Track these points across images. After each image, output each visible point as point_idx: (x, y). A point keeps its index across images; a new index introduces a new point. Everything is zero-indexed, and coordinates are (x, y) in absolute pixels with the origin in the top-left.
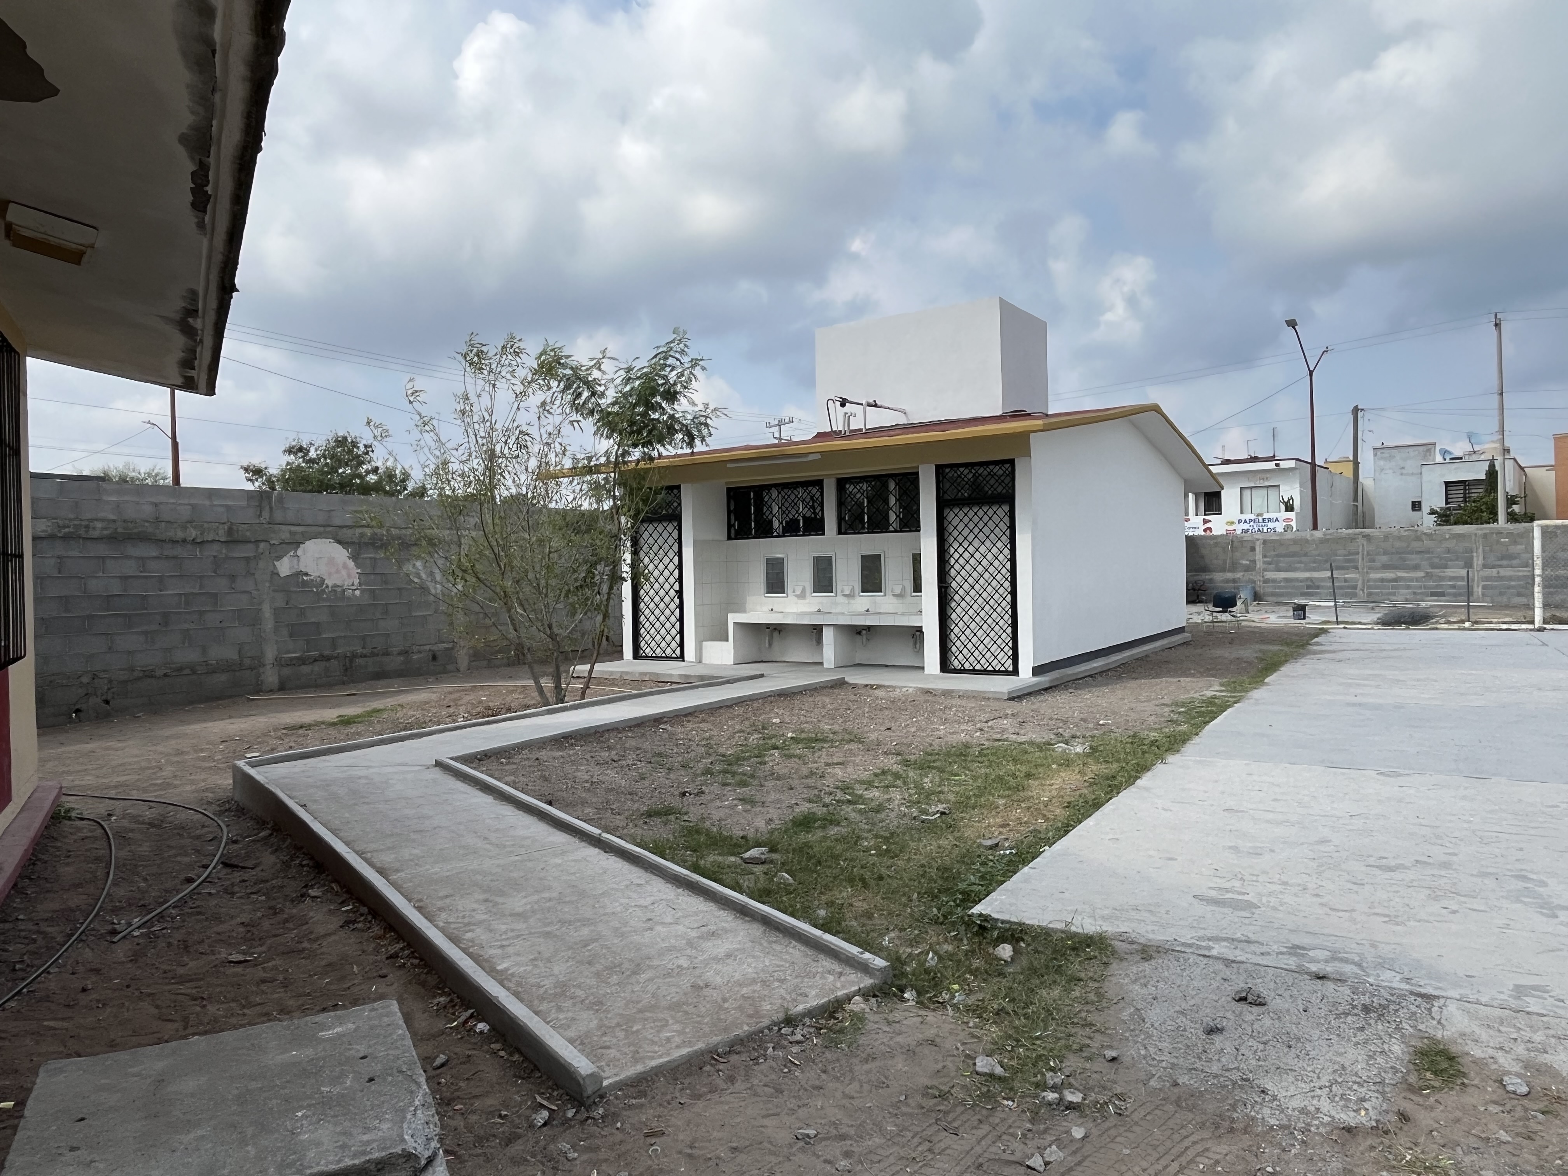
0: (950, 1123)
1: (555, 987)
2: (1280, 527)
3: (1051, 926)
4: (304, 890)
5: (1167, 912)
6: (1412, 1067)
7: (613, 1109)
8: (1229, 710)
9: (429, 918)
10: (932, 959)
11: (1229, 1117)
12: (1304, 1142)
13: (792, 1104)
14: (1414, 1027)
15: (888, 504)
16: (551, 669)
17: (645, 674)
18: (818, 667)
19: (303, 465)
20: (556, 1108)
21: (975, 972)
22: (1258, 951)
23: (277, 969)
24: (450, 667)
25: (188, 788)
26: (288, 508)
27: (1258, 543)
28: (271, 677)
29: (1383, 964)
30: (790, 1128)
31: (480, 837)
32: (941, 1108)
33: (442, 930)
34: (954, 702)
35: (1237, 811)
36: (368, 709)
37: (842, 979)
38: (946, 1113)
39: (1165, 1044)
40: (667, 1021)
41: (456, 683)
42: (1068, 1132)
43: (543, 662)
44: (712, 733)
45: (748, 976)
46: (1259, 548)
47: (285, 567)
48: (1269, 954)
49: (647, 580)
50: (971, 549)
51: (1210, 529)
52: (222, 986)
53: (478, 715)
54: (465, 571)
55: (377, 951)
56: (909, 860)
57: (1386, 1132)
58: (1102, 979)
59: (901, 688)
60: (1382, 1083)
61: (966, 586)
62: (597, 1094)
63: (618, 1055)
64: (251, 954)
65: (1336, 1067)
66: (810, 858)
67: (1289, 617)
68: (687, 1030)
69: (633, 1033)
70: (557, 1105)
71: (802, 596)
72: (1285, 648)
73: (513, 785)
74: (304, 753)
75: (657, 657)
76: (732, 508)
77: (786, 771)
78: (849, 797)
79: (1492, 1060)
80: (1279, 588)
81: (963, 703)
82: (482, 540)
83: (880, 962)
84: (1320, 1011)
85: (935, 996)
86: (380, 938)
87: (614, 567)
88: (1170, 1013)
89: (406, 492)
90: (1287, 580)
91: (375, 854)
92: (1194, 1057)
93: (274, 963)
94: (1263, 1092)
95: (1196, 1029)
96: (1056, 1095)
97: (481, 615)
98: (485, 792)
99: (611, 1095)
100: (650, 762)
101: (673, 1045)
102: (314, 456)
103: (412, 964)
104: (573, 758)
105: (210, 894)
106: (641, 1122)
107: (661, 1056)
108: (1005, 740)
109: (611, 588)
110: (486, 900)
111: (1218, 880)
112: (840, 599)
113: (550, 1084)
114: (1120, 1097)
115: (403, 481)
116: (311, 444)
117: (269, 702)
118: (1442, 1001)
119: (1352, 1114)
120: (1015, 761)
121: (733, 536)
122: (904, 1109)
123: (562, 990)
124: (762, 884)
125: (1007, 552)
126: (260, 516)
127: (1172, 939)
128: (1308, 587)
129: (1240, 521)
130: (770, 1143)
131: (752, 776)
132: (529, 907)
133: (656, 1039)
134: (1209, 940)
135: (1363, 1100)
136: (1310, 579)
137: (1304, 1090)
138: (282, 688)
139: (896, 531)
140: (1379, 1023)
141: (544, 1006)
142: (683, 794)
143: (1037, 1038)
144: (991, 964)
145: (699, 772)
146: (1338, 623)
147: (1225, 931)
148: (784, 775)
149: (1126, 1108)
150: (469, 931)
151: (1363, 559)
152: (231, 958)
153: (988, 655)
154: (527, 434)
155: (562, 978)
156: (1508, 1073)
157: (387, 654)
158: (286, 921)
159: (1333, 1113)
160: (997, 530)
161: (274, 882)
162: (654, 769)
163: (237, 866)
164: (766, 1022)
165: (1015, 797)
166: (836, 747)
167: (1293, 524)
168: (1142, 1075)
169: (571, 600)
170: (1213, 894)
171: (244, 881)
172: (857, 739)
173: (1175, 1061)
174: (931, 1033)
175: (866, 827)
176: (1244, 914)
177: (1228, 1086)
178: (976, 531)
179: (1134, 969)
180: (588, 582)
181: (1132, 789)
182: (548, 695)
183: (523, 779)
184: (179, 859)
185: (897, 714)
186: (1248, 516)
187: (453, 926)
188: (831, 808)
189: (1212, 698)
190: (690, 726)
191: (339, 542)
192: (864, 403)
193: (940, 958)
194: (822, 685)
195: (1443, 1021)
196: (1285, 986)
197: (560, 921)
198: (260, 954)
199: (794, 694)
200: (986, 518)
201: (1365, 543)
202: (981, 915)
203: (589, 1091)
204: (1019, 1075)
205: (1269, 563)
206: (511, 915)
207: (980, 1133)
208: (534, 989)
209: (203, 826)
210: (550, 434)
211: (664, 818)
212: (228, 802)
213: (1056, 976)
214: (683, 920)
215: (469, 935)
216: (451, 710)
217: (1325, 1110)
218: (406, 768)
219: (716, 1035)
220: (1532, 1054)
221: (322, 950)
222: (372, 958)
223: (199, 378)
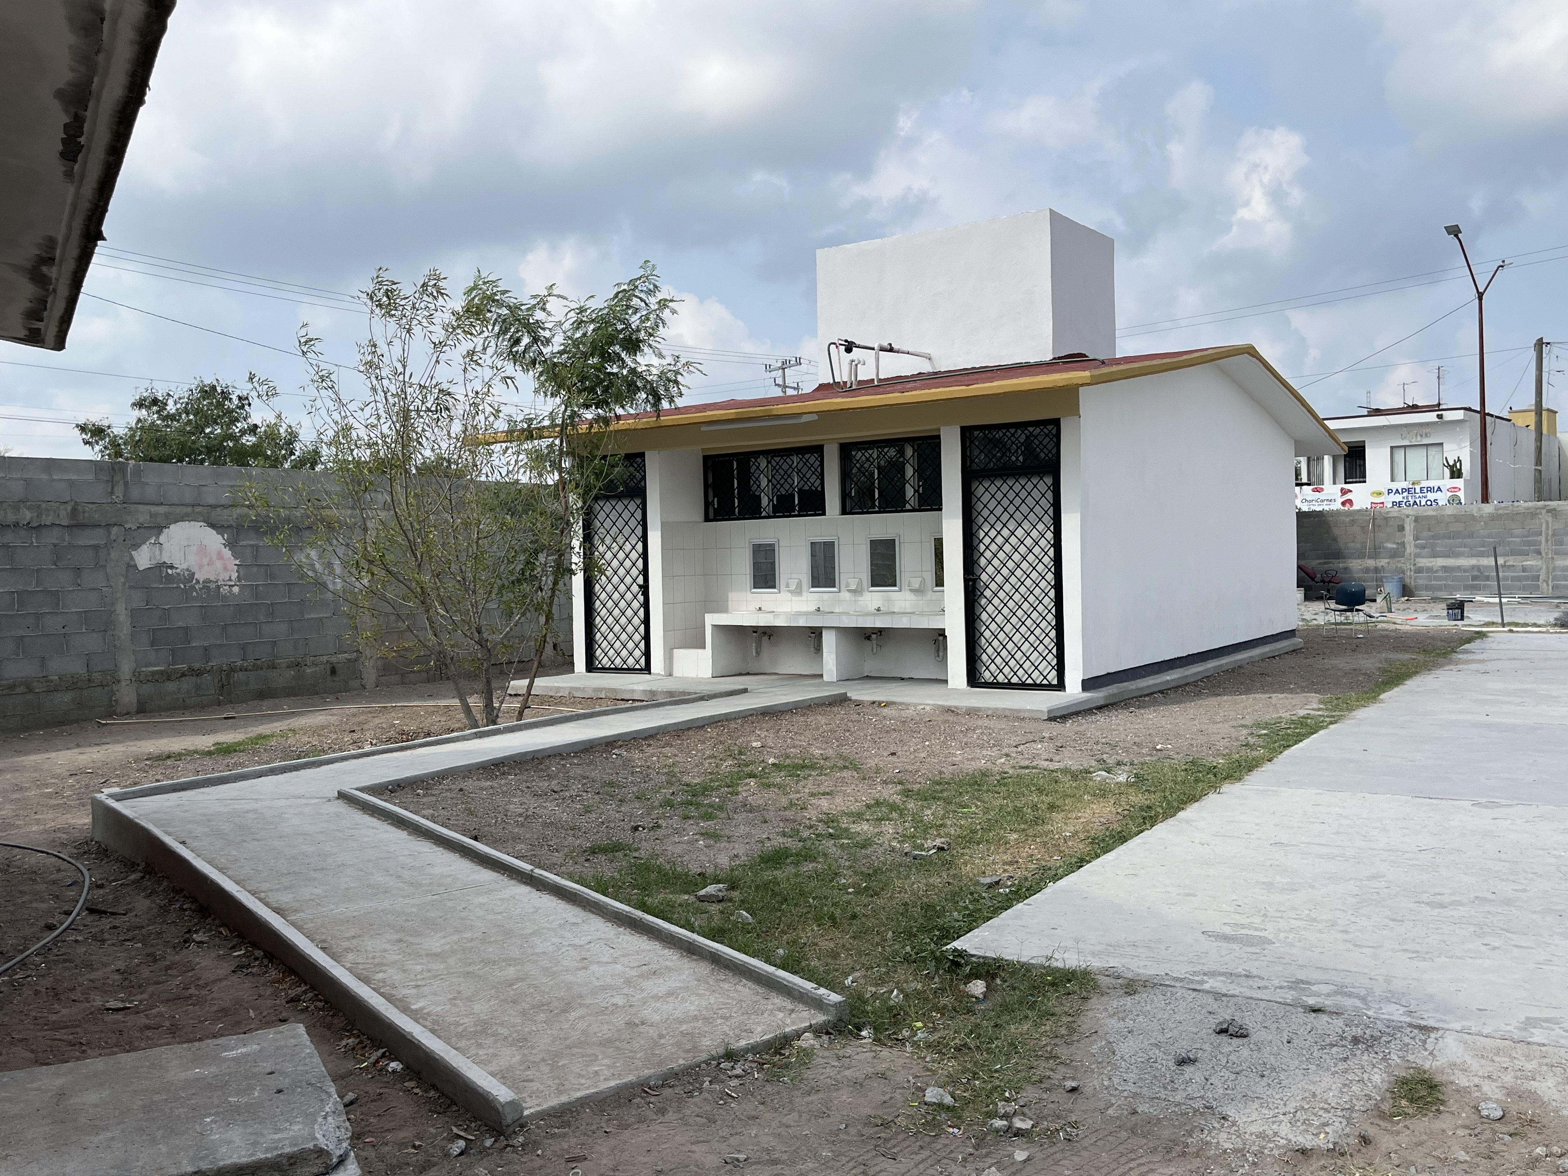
0: (890, 1149)
1: (475, 1025)
2: (1442, 498)
3: (1033, 961)
4: (188, 936)
5: (1167, 949)
6: (1388, 1095)
7: (534, 1138)
8: (1322, 732)
9: (335, 957)
10: (896, 997)
11: (1183, 1143)
12: (1254, 1163)
13: (725, 1132)
14: (1402, 1058)
15: (903, 475)
16: (480, 685)
17: (600, 690)
18: (818, 681)
19: (159, 422)
20: (473, 1138)
21: (942, 1010)
22: (1255, 985)
23: (162, 1016)
24: (355, 683)
25: (35, 828)
26: (147, 484)
27: (1407, 520)
28: (127, 695)
29: (1391, 997)
30: (720, 1153)
31: (391, 875)
32: (883, 1135)
33: (350, 970)
34: (980, 722)
35: (1287, 845)
36: (251, 735)
37: (793, 1015)
38: (886, 1140)
39: (1131, 1075)
40: (597, 1056)
41: (361, 703)
42: (1011, 1156)
43: (472, 676)
44: (677, 759)
45: (690, 1014)
46: (1409, 527)
47: (143, 558)
48: (1266, 988)
49: (602, 572)
50: (1005, 532)
51: (1350, 502)
52: (102, 1032)
53: (389, 740)
54: (370, 562)
55: (275, 995)
56: (891, 898)
57: (1342, 1154)
58: (1079, 1013)
59: (915, 705)
60: (1351, 1109)
61: (999, 579)
62: (518, 1123)
63: (542, 1088)
64: (131, 1002)
65: (1307, 1094)
66: (774, 894)
67: (1443, 618)
68: (618, 1065)
69: (558, 1067)
70: (475, 1136)
71: (798, 591)
72: (1421, 657)
73: (433, 819)
74: (177, 784)
75: (616, 669)
76: (710, 481)
77: (761, 802)
78: (831, 831)
79: (1476, 1089)
80: (1437, 579)
81: (991, 724)
82: (393, 524)
83: (835, 998)
84: (1304, 1043)
85: (894, 1033)
86: (278, 982)
87: (560, 556)
88: (1143, 1046)
89: (293, 457)
90: (1445, 569)
91: (270, 894)
92: (1160, 1087)
93: (158, 1009)
94: (1223, 1118)
95: (1167, 1060)
96: (1005, 1123)
97: (393, 618)
98: (398, 827)
99: (532, 1124)
100: (598, 793)
101: (602, 1078)
102: (173, 411)
103: (316, 1007)
104: (505, 789)
105: (76, 941)
106: (563, 1150)
107: (587, 1088)
108: (1034, 768)
109: (555, 583)
110: (400, 941)
111: (1237, 917)
112: (845, 595)
113: (468, 1116)
114: (1074, 1125)
115: (290, 442)
116: (169, 395)
117: (125, 727)
118: (1440, 1033)
119: (1310, 1137)
120: (1040, 791)
121: (711, 516)
122: (842, 1136)
123: (483, 1028)
124: (717, 921)
125: (1049, 535)
126: (112, 493)
127: (1163, 973)
128: (1474, 578)
129: (1390, 491)
130: (698, 1166)
131: (721, 808)
132: (447, 947)
133: (584, 1073)
134: (1205, 974)
135: (1326, 1124)
136: (1478, 568)
137: (1267, 1116)
138: (142, 709)
139: (914, 510)
140: (1366, 1053)
141: (463, 1043)
142: (636, 829)
143: (996, 1071)
144: (961, 1002)
145: (656, 804)
146: (1503, 625)
147: (1226, 966)
148: (759, 806)
149: (1077, 1135)
150: (380, 971)
151: (1547, 541)
152: (108, 1005)
153: (1027, 665)
154: (449, 394)
155: (483, 1017)
156: (1487, 1099)
157: (273, 667)
158: (168, 968)
159: (1291, 1137)
160: (1037, 509)
161: (150, 928)
162: (603, 801)
163: (105, 912)
164: (704, 1056)
165: (1031, 832)
166: (825, 775)
167: (1461, 494)
168: (1102, 1105)
169: (505, 599)
170: (1227, 930)
171: (115, 927)
172: (850, 764)
173: (1139, 1091)
174: (882, 1067)
175: (847, 863)
176: (1253, 950)
177: (1188, 1113)
178: (1012, 509)
179: (1115, 1004)
180: (528, 575)
181: (1171, 821)
182: (478, 717)
183: (442, 812)
184: (34, 905)
185: (906, 737)
186: (1401, 485)
187: (361, 967)
188: (809, 843)
189: (1303, 717)
190: (650, 750)
191: (212, 526)
192: (876, 346)
193: (906, 996)
194: (816, 701)
195: (1435, 1052)
196: (1274, 1019)
197: (483, 961)
198: (141, 1002)
199: (782, 712)
200: (1023, 494)
201: (1550, 519)
202: (955, 950)
203: (509, 1121)
204: (971, 1105)
205: (1423, 547)
206: (427, 955)
207: (919, 1158)
208: (452, 1027)
209: (59, 870)
210: (477, 393)
211: (610, 855)
212: (87, 843)
213: (1028, 1012)
214: (622, 959)
215: (380, 976)
216: (355, 736)
217: (1283, 1134)
218: (304, 801)
219: (648, 1068)
220: (1519, 1082)
221: (213, 995)
222: (269, 1002)
223: (46, 331)
